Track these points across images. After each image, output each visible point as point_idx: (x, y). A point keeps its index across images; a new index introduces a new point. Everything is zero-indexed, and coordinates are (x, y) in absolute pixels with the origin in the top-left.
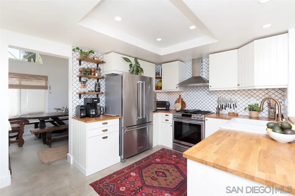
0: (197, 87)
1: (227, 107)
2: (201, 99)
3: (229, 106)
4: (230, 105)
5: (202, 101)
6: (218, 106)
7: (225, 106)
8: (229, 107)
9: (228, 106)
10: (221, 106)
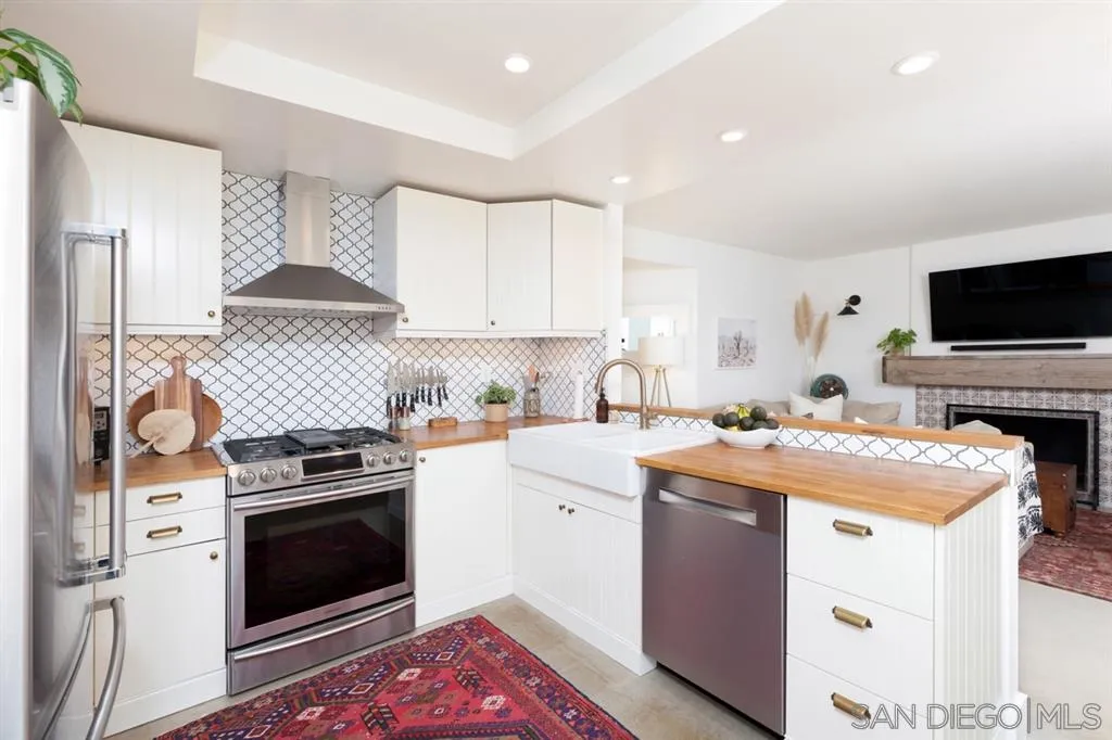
0: (289, 317)
1: (417, 402)
2: (309, 376)
3: (426, 399)
4: (430, 394)
5: (318, 384)
6: (389, 402)
7: (412, 400)
8: (423, 401)
9: (423, 398)
10: (398, 399)
